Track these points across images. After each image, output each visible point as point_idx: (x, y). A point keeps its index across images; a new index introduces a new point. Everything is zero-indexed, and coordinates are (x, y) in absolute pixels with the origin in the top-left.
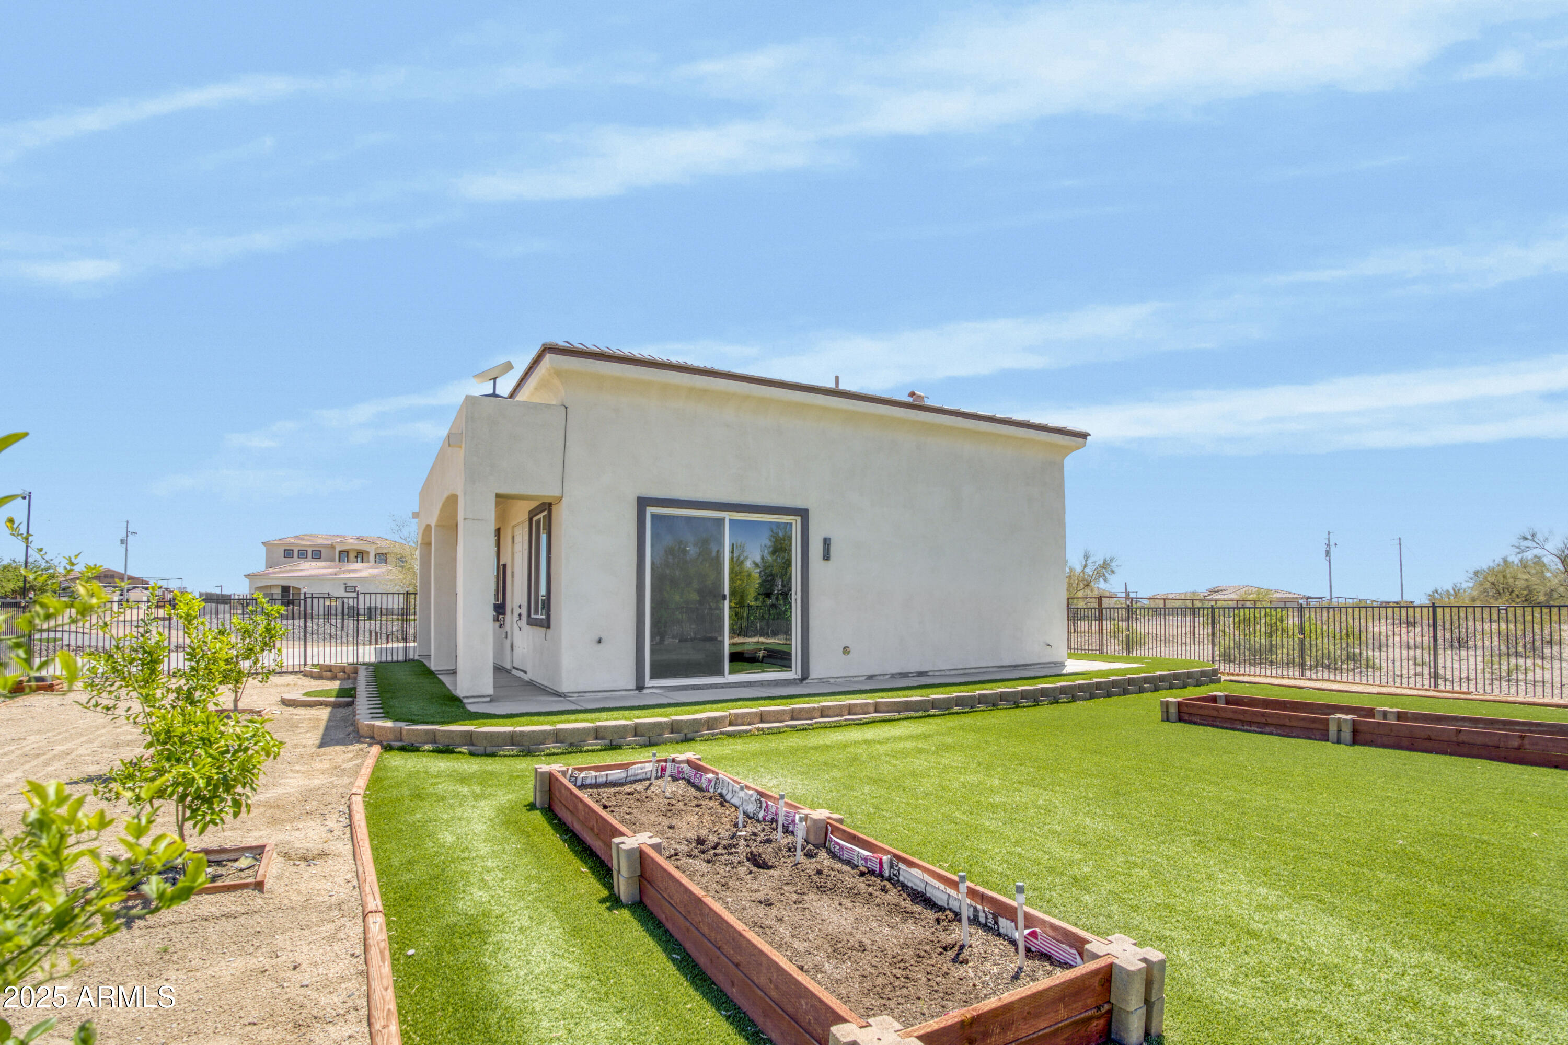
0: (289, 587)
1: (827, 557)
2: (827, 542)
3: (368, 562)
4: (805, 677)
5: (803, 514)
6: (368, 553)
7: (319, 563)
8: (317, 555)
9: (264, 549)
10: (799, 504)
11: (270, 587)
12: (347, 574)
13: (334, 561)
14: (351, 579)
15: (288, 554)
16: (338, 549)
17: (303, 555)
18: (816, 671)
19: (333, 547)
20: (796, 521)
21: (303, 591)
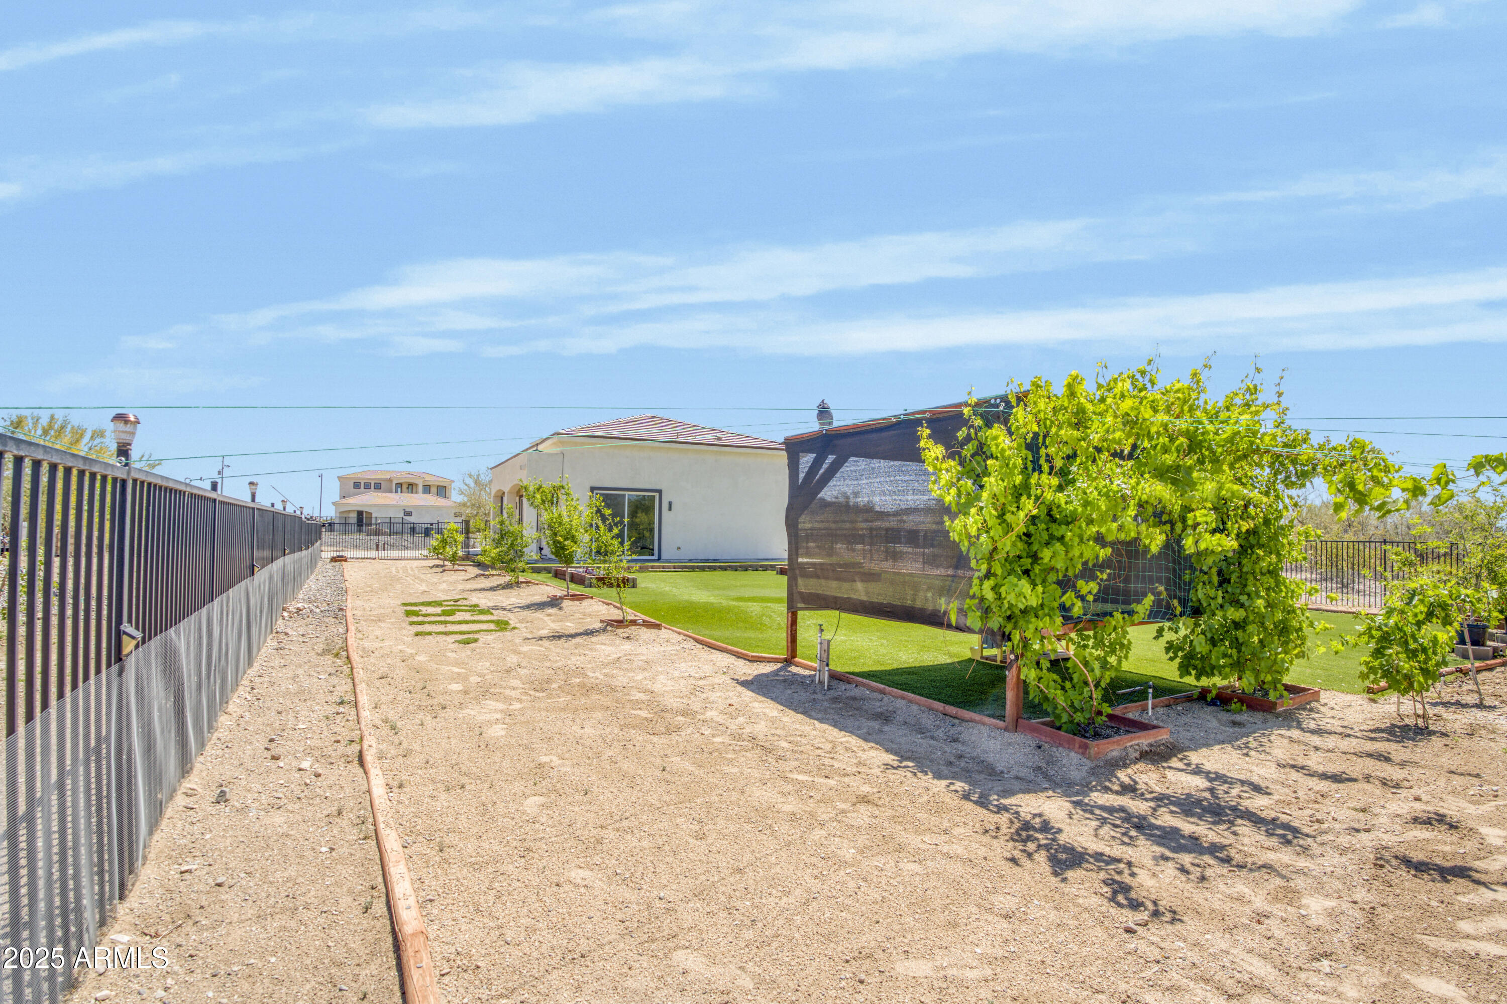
0: (362, 512)
1: (670, 509)
2: (670, 504)
3: (417, 492)
4: (659, 559)
5: (660, 492)
6: (417, 485)
7: (380, 494)
8: (378, 487)
9: (338, 484)
10: (658, 488)
11: (349, 511)
12: (405, 503)
13: (391, 492)
14: (408, 506)
15: (357, 485)
16: (395, 482)
17: (367, 486)
18: (663, 557)
19: (390, 480)
20: (657, 495)
21: (374, 516)
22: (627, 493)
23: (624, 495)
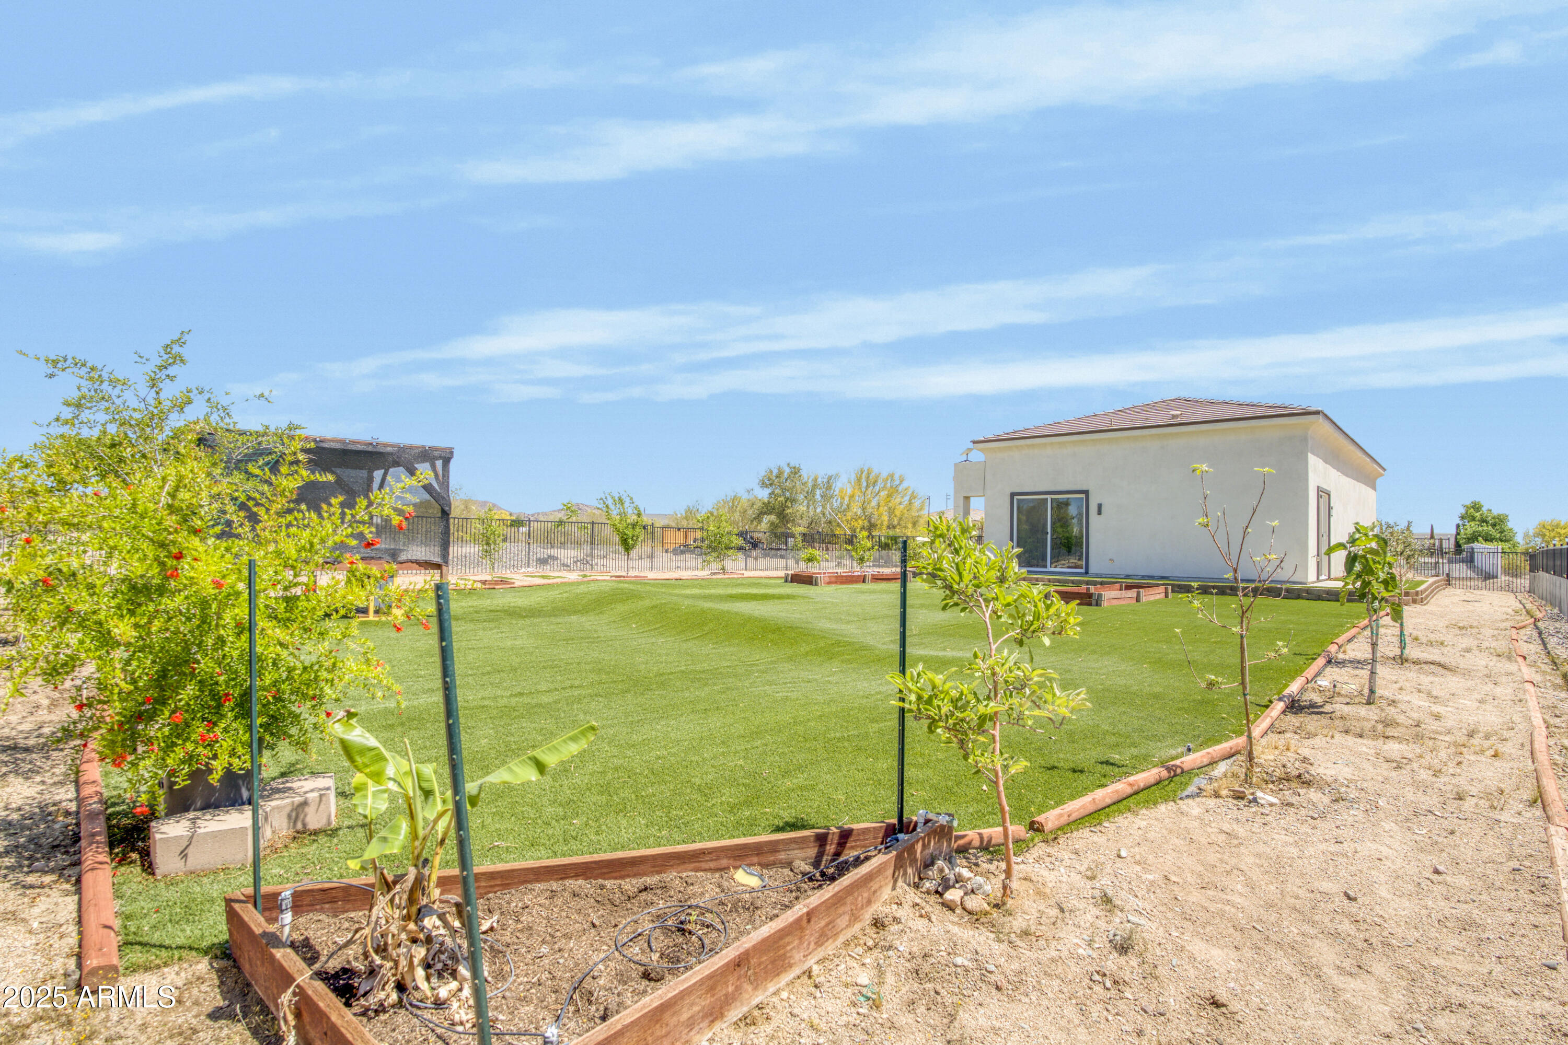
1: (1099, 513)
2: (1100, 506)
4: (1087, 573)
10: (1084, 488)
18: (1091, 571)
22: (1049, 497)
23: (1047, 499)
